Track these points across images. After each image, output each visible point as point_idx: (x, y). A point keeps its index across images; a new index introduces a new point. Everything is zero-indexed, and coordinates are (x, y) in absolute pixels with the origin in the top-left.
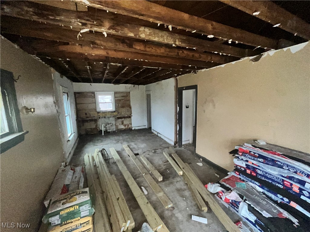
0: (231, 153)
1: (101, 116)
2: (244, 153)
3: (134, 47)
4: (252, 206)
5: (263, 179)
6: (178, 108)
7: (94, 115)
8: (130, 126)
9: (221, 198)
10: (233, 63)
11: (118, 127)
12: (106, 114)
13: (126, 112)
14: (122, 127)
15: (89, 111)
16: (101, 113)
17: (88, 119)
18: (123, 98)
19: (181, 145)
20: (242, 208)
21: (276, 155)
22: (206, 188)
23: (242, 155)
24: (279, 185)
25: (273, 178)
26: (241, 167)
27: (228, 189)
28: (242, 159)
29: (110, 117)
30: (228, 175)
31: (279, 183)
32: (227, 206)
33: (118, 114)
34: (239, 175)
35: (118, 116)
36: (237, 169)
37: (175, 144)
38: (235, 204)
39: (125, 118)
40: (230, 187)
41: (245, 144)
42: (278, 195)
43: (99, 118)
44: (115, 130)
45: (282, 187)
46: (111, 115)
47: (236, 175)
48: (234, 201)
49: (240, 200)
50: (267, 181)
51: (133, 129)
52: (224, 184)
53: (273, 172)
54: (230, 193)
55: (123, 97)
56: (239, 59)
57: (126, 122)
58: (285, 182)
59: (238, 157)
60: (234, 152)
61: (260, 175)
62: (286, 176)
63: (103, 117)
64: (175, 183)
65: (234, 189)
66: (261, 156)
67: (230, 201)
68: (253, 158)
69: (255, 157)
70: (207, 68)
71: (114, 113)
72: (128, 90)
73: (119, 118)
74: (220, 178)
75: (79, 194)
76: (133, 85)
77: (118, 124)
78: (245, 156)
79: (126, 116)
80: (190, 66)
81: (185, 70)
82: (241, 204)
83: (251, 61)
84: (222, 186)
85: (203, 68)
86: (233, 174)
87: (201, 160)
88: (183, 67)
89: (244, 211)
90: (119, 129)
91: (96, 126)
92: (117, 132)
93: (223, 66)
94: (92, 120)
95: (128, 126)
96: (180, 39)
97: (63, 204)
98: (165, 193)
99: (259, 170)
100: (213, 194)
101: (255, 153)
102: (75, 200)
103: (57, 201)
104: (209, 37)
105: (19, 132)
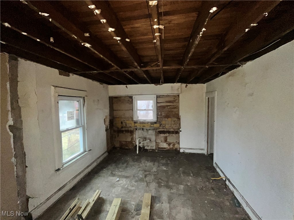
1: (138, 127)
7: (130, 125)
8: (176, 146)
11: (158, 145)
12: (144, 125)
13: (172, 125)
14: (165, 145)
15: (124, 119)
16: (139, 123)
17: (123, 129)
18: (169, 104)
29: (149, 129)
33: (160, 126)
35: (160, 130)
39: (169, 132)
43: (136, 129)
44: (154, 148)
46: (150, 127)
51: (181, 151)
57: (171, 139)
63: (141, 129)
71: (155, 125)
72: (176, 92)
73: (161, 132)
76: (184, 85)
77: (159, 141)
79: (172, 130)
90: (159, 148)
91: (132, 139)
92: (157, 151)
94: (127, 131)
95: (174, 145)
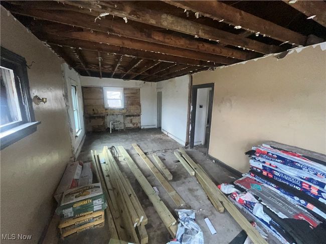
0: (247, 153)
1: (109, 113)
2: (262, 154)
3: (152, 36)
4: (267, 207)
5: (280, 180)
6: (192, 107)
7: (102, 112)
8: (139, 125)
9: (235, 199)
10: (256, 60)
11: (126, 126)
12: (114, 111)
13: (136, 110)
14: (131, 125)
15: (96, 107)
16: (109, 109)
17: (95, 115)
18: (133, 95)
19: (192, 146)
20: (257, 208)
21: (296, 156)
22: (220, 189)
23: (259, 156)
24: (296, 187)
25: (291, 180)
26: (257, 168)
27: (243, 191)
28: (259, 161)
29: (119, 115)
30: (242, 177)
31: (296, 185)
32: (241, 207)
33: (127, 112)
34: (255, 177)
35: (127, 114)
36: (253, 171)
37: (186, 145)
38: (249, 205)
39: (133, 116)
40: (245, 188)
41: (263, 145)
42: (295, 198)
43: (107, 115)
44: (123, 128)
45: (300, 189)
46: (119, 112)
47: (251, 177)
48: (249, 202)
49: (256, 201)
50: (284, 183)
51: (142, 128)
52: (239, 184)
53: (290, 172)
54: (245, 194)
55: (132, 93)
56: (262, 55)
57: (135, 120)
58: (304, 184)
59: (255, 158)
60: (250, 153)
61: (278, 177)
62: (305, 178)
63: (111, 115)
64: (187, 183)
65: (249, 190)
66: (279, 157)
67: (245, 202)
68: (270, 159)
69: (274, 158)
70: (226, 65)
71: (123, 111)
72: (138, 87)
73: (127, 116)
74: (234, 180)
75: (92, 188)
76: (143, 82)
77: (126, 122)
78: (262, 157)
79: (135, 114)
80: (209, 61)
81: (203, 66)
82: (256, 205)
83: (275, 58)
84: (236, 187)
85: (222, 65)
86: (248, 175)
87: (214, 161)
88: (201, 63)
89: (258, 211)
90: (127, 128)
91: (104, 123)
92: (125, 130)
93: (244, 63)
94: (99, 117)
95: (137, 124)
96: (204, 30)
97: (76, 197)
98: (176, 192)
99: (277, 171)
100: (227, 195)
101: (273, 154)
102: (89, 194)
103: (69, 194)
104: (236, 27)
105: (32, 122)
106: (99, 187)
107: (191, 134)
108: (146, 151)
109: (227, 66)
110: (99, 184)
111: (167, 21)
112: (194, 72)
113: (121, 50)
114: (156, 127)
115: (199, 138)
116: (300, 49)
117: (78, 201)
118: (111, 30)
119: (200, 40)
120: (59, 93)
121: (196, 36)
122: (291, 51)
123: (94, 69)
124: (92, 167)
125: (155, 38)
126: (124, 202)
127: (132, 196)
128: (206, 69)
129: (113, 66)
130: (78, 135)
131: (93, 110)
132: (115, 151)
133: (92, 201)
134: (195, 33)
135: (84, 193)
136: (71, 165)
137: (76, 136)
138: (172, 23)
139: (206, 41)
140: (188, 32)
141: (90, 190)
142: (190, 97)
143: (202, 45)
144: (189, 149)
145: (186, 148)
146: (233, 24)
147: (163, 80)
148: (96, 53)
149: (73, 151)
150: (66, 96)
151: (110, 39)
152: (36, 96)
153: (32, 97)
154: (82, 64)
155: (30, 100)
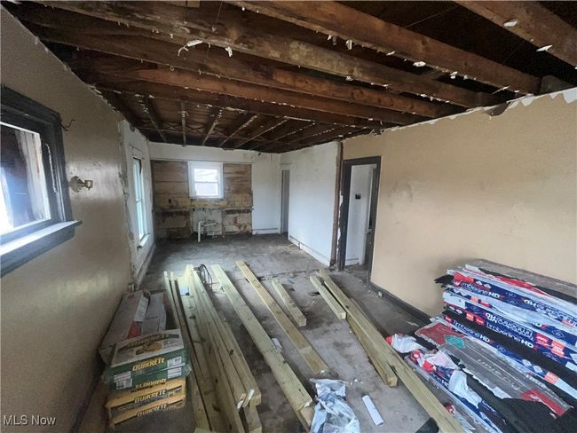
0: (438, 281)
1: (197, 207)
2: (464, 282)
3: (274, 78)
4: (474, 377)
5: (497, 330)
6: (341, 197)
7: (184, 204)
8: (248, 228)
9: (417, 363)
10: (452, 117)
11: (226, 229)
12: (206, 203)
13: (243, 202)
14: (235, 229)
15: (175, 196)
16: (198, 200)
17: (172, 210)
18: (239, 175)
19: (342, 267)
20: (456, 380)
21: (524, 287)
22: (390, 343)
23: (460, 286)
24: (526, 343)
25: (516, 330)
26: (456, 308)
27: (431, 347)
28: (459, 294)
29: (213, 209)
30: (431, 322)
31: (526, 339)
32: (427, 377)
33: (228, 204)
34: (452, 323)
35: (228, 209)
36: (449, 313)
37: (332, 264)
38: (442, 374)
39: (239, 212)
40: (434, 343)
41: (467, 266)
42: (524, 361)
43: (194, 210)
44: (220, 233)
45: (532, 346)
46: (215, 205)
47: (445, 323)
48: (442, 368)
49: (454, 366)
50: (504, 336)
51: (254, 233)
52: (424, 337)
53: (515, 316)
54: (435, 353)
55: (237, 173)
56: (463, 110)
57: (242, 219)
58: (538, 338)
59: (452, 290)
60: (445, 281)
61: (493, 323)
62: (540, 326)
63: (200, 209)
64: (332, 333)
65: (441, 348)
66: (494, 289)
67: (434, 368)
68: (480, 291)
69: (485, 289)
70: (401, 126)
71: (222, 203)
72: (249, 161)
73: (229, 212)
74: (416, 329)
75: (165, 338)
76: (257, 153)
77: (226, 222)
78: (465, 287)
79: (243, 208)
80: (371, 119)
81: (362, 126)
82: (454, 373)
83: (486, 115)
84: (420, 341)
85: (394, 125)
86: (441, 321)
87: (380, 294)
89: (458, 385)
90: (227, 233)
91: (187, 224)
92: (224, 237)
93: (432, 122)
94: (180, 213)
95: (245, 227)
96: (361, 66)
97: (138, 353)
98: (313, 349)
99: (492, 313)
100: (403, 355)
101: (484, 283)
102: (159, 347)
103: (125, 348)
104: (417, 64)
105: (67, 221)
106: (177, 336)
107: (340, 246)
108: (260, 275)
109: (404, 127)
110: (178, 331)
111: (299, 54)
112: (345, 137)
113: (220, 100)
114: (278, 231)
115: (355, 253)
116: (528, 100)
117: (141, 361)
118: (204, 68)
119: (355, 83)
120: (113, 171)
121: (349, 78)
122: (514, 104)
123: (172, 130)
124: (166, 301)
125: (278, 79)
126: (220, 363)
127: (235, 353)
128: (367, 132)
129: (207, 126)
130: (142, 244)
131: (170, 201)
132: (206, 273)
133: (165, 360)
134: (347, 73)
135: (151, 347)
136: (130, 297)
137: (140, 247)
138: (307, 57)
139: (366, 85)
140: (335, 71)
141: (162, 342)
142: (338, 181)
143: (358, 91)
144: (337, 273)
145: (331, 270)
146: (411, 59)
147: (293, 150)
148: (178, 105)
149: (133, 273)
150: (125, 177)
151: (203, 81)
152: (76, 177)
153: (69, 179)
154: (153, 122)
155: (65, 184)
